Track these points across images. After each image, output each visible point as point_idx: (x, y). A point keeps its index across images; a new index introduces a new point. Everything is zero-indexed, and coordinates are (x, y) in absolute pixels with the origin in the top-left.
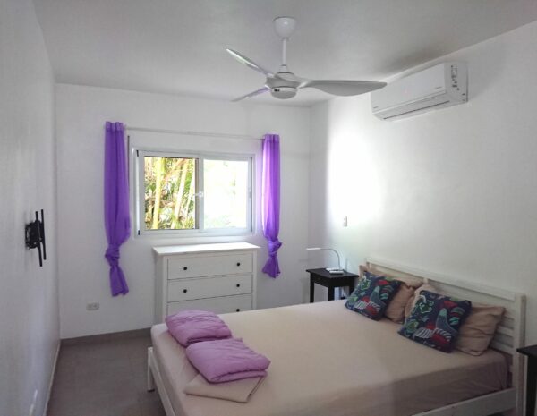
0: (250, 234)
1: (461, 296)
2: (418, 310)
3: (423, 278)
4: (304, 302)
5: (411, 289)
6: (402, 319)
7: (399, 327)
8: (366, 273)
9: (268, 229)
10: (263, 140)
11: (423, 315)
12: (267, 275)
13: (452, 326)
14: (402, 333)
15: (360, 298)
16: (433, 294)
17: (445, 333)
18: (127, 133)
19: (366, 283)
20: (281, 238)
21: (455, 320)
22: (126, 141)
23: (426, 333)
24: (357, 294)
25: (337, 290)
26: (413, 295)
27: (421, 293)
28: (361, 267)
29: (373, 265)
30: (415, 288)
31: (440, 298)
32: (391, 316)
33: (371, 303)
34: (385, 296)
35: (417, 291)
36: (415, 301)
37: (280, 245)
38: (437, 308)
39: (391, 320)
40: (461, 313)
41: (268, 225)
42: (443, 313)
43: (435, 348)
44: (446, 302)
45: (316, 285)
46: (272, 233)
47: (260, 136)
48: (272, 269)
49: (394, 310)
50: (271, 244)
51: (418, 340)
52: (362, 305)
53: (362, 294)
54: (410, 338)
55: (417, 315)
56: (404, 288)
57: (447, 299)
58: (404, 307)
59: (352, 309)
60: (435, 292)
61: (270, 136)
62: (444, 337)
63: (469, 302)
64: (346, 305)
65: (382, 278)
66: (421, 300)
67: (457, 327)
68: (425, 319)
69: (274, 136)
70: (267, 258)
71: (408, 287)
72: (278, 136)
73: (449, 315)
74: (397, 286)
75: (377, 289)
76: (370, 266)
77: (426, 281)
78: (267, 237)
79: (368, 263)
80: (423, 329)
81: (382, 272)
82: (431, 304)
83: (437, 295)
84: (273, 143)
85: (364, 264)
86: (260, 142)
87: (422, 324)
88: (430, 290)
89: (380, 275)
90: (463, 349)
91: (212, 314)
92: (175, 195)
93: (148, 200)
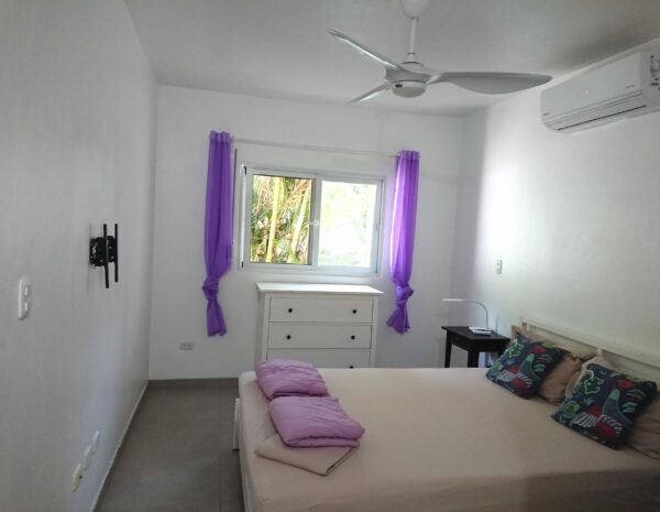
0: (373, 276)
1: (643, 375)
2: (581, 389)
3: (595, 348)
4: (439, 366)
5: (578, 361)
6: (562, 399)
7: (553, 410)
8: (518, 335)
9: (396, 273)
10: (398, 158)
11: (587, 397)
12: (392, 329)
13: (625, 414)
14: (556, 418)
15: (506, 367)
16: (605, 370)
17: (614, 423)
18: (235, 145)
19: (517, 348)
20: (412, 283)
21: (629, 407)
22: (232, 155)
23: (588, 420)
24: (503, 362)
25: (482, 355)
26: (579, 369)
27: (588, 367)
28: (513, 327)
29: (531, 326)
30: (583, 361)
31: (613, 375)
32: (546, 395)
33: (520, 375)
34: (540, 368)
35: (585, 365)
36: (580, 377)
37: (411, 292)
38: (607, 389)
39: (546, 399)
40: (639, 397)
41: (397, 266)
42: (615, 395)
43: (599, 441)
44: (620, 382)
45: (454, 347)
46: (402, 277)
47: (395, 152)
48: (399, 322)
49: (552, 386)
50: (399, 291)
51: (577, 429)
52: (507, 376)
53: (510, 363)
54: (567, 425)
55: (579, 397)
56: (568, 359)
57: (624, 377)
58: (566, 384)
59: (494, 381)
60: (610, 368)
61: (407, 152)
62: (612, 428)
63: (654, 384)
64: (487, 375)
65: (539, 344)
66: (588, 376)
67: (633, 416)
68: (589, 402)
69: (412, 153)
70: (394, 308)
71: (574, 359)
72: (417, 154)
73: (623, 399)
74: (558, 356)
75: (530, 358)
76: (528, 329)
77: (599, 352)
78: (394, 281)
79: (524, 324)
80: (585, 415)
81: (542, 336)
82: (601, 382)
83: (610, 372)
84: (410, 163)
85: (518, 324)
86: (393, 161)
87: (584, 408)
88: (604, 364)
89: (540, 340)
90: (639, 448)
91: (310, 366)
92: (294, 225)
93: (263, 229)
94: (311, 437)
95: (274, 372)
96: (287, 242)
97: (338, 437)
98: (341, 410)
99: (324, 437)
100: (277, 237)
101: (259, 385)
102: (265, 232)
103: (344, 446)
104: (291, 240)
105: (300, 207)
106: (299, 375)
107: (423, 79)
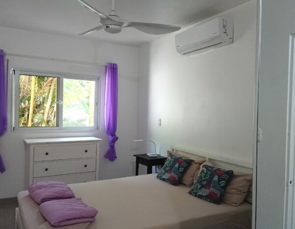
0: (96, 130)
1: (227, 168)
2: (201, 177)
3: (205, 158)
4: (133, 175)
5: (198, 164)
6: (192, 184)
7: (189, 190)
8: (170, 154)
9: (109, 128)
10: (106, 67)
11: (204, 181)
12: (107, 159)
13: (221, 187)
14: (190, 193)
15: (166, 171)
16: (210, 167)
17: (216, 192)
18: (7, 57)
19: (170, 162)
20: (117, 134)
21: (223, 183)
22: (6, 63)
23: (205, 192)
24: (164, 169)
25: (154, 167)
26: (199, 168)
27: (203, 167)
28: (168, 151)
29: (177, 150)
30: (200, 164)
31: (214, 169)
32: (185, 183)
33: (173, 174)
34: (181, 170)
35: (202, 165)
36: (200, 172)
37: (117, 139)
38: (212, 176)
39: (185, 185)
40: (227, 178)
41: (109, 125)
42: (216, 178)
44: (217, 172)
45: (140, 165)
46: (112, 131)
47: (105, 64)
48: (111, 155)
49: (187, 179)
50: (111, 138)
51: (200, 197)
52: (167, 176)
53: (167, 169)
54: (196, 196)
55: (200, 181)
56: (194, 164)
57: (219, 169)
58: (193, 176)
59: (161, 179)
60: (212, 166)
61: (111, 64)
62: (216, 194)
63: (232, 171)
64: (157, 177)
65: (180, 158)
66: (203, 171)
67: (224, 188)
68: (204, 183)
69: (114, 64)
70: (108, 148)
71: (196, 164)
72: (116, 65)
73: (220, 180)
74: (189, 163)
75: (177, 165)
76: (175, 151)
77: (207, 159)
78: (108, 133)
79: (173, 149)
80: (203, 189)
81: (181, 154)
82: (209, 173)
84: (113, 69)
85: (170, 150)
86: (104, 68)
87: (203, 186)
88: (210, 164)
89: (181, 156)
90: (228, 202)
91: (63, 183)
92: (45, 105)
93: (25, 108)
94: (67, 220)
95: (40, 189)
96: (41, 115)
97: (83, 218)
98: (83, 204)
99: (75, 219)
100: (34, 112)
101: (31, 197)
102: (26, 109)
103: (87, 222)
104: (43, 114)
105: (48, 95)
106: (56, 188)
107: (120, 24)
